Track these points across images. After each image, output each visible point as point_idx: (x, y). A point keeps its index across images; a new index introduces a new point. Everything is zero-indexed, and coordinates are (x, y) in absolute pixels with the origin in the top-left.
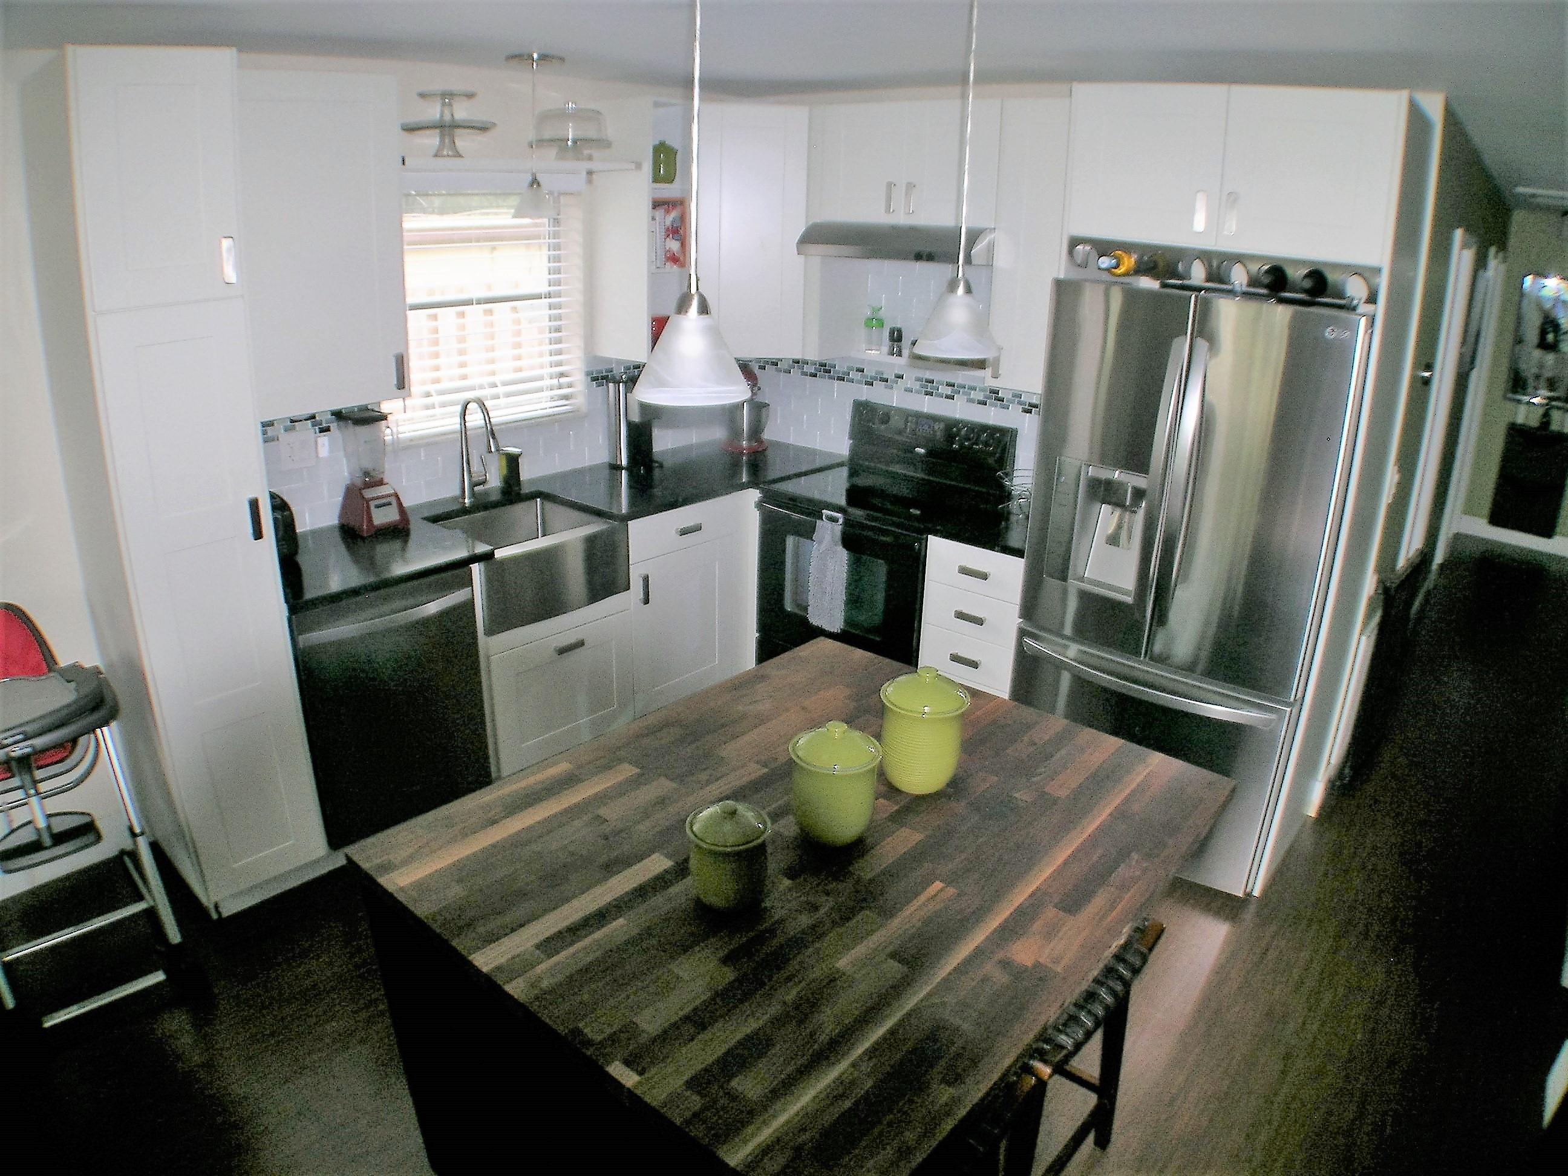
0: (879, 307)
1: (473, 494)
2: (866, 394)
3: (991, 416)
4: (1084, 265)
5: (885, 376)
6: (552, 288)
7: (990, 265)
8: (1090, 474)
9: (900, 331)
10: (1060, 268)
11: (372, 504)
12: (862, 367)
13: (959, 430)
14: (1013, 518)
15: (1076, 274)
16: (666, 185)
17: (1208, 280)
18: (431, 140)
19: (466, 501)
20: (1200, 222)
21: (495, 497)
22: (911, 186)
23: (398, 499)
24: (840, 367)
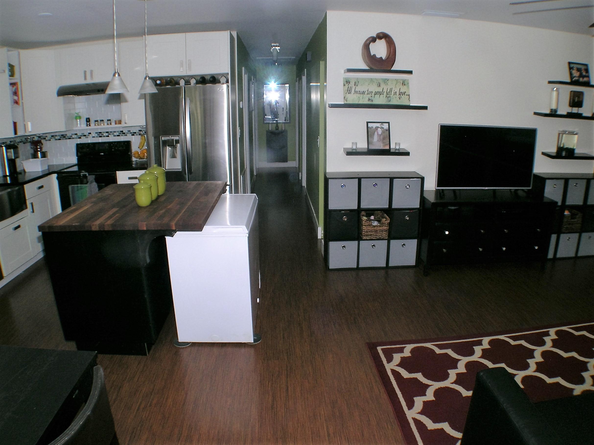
0: (79, 112)
2: (79, 141)
3: (122, 139)
5: (85, 134)
8: (163, 139)
9: (89, 118)
12: (77, 133)
13: (113, 144)
16: (13, 78)
22: (92, 71)
24: (69, 134)
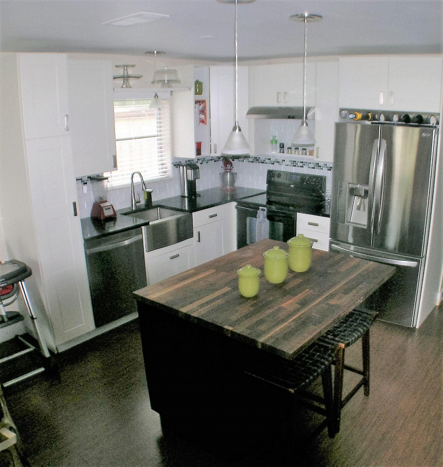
0: (275, 136)
1: (136, 206)
2: (271, 167)
3: (317, 172)
4: (345, 117)
5: (278, 161)
6: (159, 133)
7: (314, 119)
8: (350, 186)
9: (283, 145)
10: (337, 119)
11: (104, 209)
12: (270, 158)
13: (305, 178)
14: (326, 207)
15: (342, 121)
16: (199, 95)
17: (386, 120)
18: (120, 81)
19: (133, 208)
20: (382, 101)
21: (143, 207)
22: (285, 93)
23: (113, 207)
24: (262, 158)
